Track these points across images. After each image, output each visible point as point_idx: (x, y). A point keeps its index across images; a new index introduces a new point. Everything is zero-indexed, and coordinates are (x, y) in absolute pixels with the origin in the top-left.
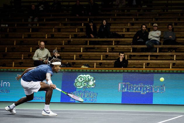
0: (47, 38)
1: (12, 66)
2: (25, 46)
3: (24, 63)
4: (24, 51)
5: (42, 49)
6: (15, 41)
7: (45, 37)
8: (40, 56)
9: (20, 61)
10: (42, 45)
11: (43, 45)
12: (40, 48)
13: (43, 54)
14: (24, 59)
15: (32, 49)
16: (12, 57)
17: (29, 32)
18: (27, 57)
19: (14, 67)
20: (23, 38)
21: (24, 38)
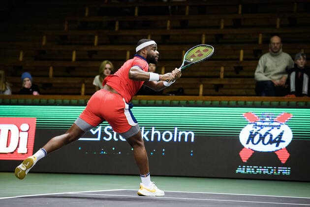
0: (281, 26)
1: (198, 95)
2: (228, 47)
3: (225, 87)
4: (225, 60)
5: (275, 54)
6: (204, 36)
7: (275, 26)
8: (271, 69)
9: (216, 82)
10: (274, 44)
11: (277, 44)
12: (270, 50)
13: (277, 66)
14: (225, 77)
15: (244, 55)
16: (198, 74)
17: (237, 12)
18: (234, 74)
19: (204, 95)
20: (222, 26)
21: (225, 27)
